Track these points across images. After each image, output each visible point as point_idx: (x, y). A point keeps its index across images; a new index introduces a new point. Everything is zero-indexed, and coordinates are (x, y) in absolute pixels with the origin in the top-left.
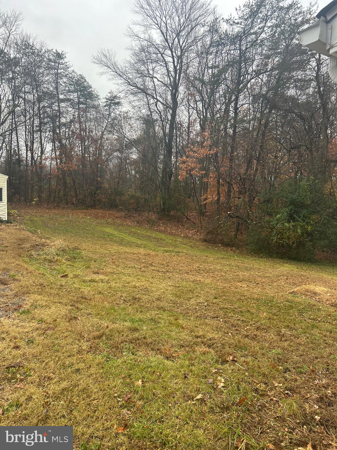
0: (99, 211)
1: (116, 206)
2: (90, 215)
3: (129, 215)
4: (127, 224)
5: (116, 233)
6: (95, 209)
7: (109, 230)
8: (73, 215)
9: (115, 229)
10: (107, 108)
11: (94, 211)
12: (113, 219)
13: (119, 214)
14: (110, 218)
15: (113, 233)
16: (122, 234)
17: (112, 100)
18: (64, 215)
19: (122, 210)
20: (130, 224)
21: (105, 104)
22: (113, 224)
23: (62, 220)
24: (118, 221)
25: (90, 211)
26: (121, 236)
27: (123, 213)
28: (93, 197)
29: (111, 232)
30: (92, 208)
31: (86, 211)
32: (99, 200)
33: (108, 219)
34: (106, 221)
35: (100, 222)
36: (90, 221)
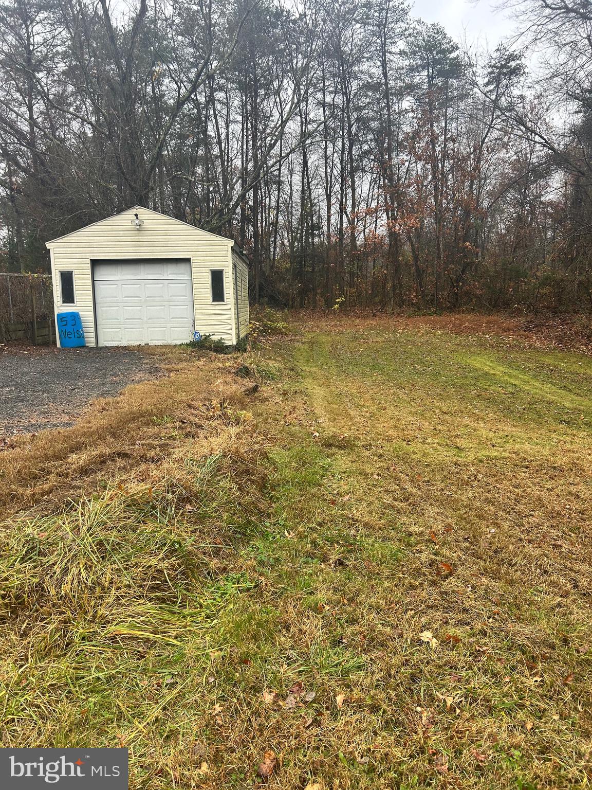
0: (466, 317)
1: (507, 304)
2: (443, 327)
3: (537, 322)
4: (531, 345)
5: (499, 370)
6: (459, 312)
7: (483, 363)
8: (405, 329)
9: (499, 360)
10: (491, 87)
11: (454, 317)
12: (497, 334)
13: (513, 322)
14: (491, 332)
15: (492, 372)
16: (516, 373)
17: (502, 66)
18: (387, 329)
19: (519, 312)
20: (538, 344)
21: (486, 80)
22: (496, 347)
23: (379, 339)
24: (510, 339)
25: (445, 318)
26: (512, 381)
27: (523, 320)
28: (454, 287)
29: (486, 369)
30: (450, 312)
31: (437, 318)
32: (467, 294)
33: (483, 334)
34: (480, 338)
35: (463, 343)
36: (442, 341)
